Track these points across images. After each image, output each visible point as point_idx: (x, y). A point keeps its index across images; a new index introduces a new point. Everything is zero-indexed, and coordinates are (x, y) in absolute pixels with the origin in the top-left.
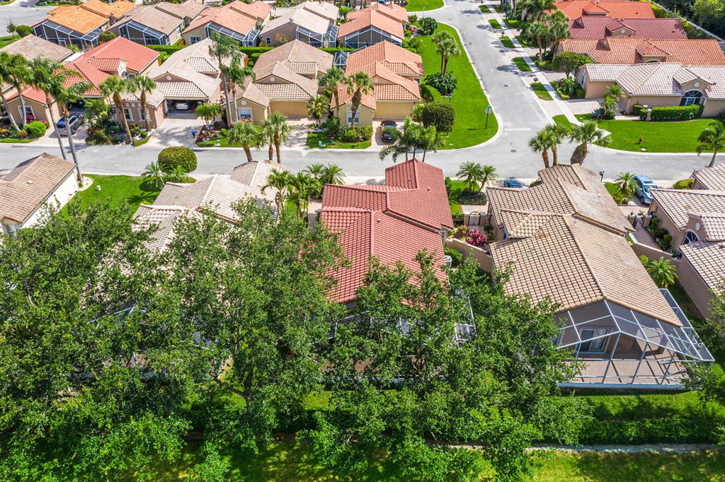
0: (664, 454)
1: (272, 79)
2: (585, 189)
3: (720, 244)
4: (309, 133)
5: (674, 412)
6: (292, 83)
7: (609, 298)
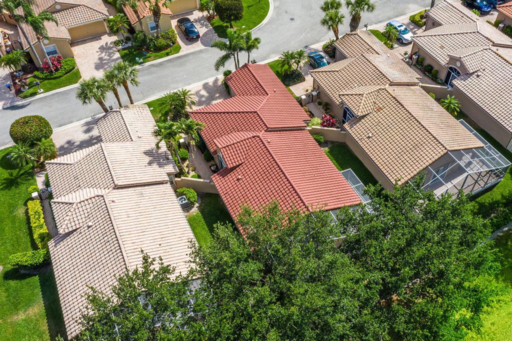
0: (506, 233)
1: (58, 7)
2: (379, 54)
3: (476, 74)
4: (119, 51)
5: (497, 202)
6: (80, 5)
7: (450, 149)
